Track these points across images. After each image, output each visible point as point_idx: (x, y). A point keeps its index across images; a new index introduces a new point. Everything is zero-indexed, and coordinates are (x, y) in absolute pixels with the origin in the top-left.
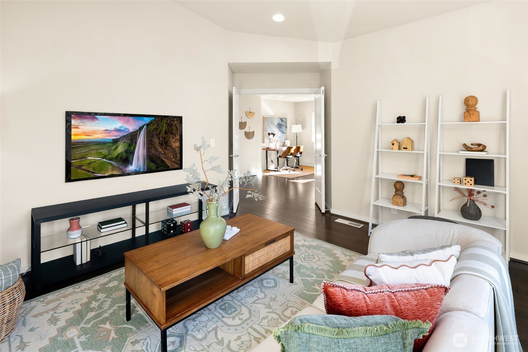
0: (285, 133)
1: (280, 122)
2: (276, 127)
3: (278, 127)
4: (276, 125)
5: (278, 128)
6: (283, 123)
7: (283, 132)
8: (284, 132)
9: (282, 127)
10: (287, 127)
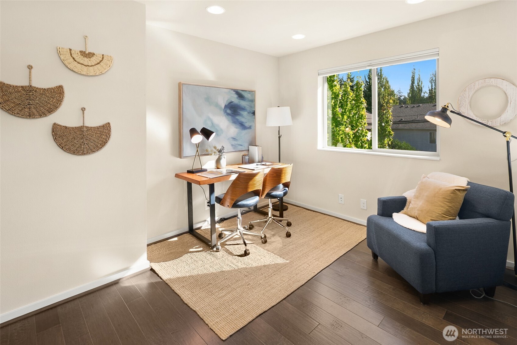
0: (250, 128)
1: (235, 99)
2: (222, 112)
3: (229, 111)
4: (220, 108)
5: (228, 114)
6: (243, 103)
7: (242, 126)
8: (247, 125)
9: (242, 113)
10: (254, 113)
